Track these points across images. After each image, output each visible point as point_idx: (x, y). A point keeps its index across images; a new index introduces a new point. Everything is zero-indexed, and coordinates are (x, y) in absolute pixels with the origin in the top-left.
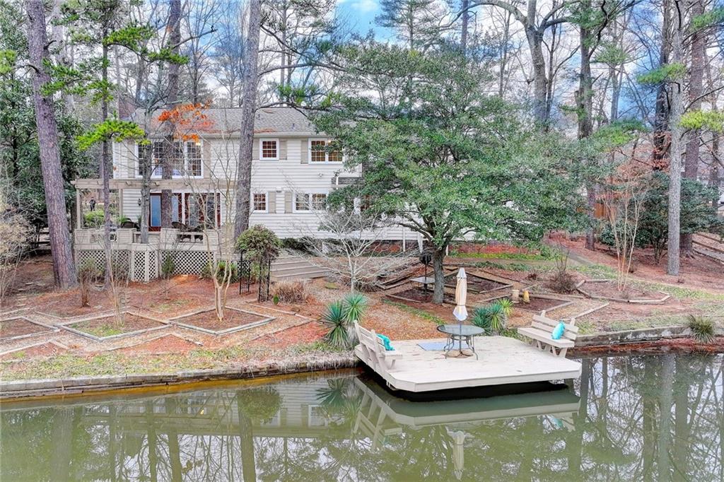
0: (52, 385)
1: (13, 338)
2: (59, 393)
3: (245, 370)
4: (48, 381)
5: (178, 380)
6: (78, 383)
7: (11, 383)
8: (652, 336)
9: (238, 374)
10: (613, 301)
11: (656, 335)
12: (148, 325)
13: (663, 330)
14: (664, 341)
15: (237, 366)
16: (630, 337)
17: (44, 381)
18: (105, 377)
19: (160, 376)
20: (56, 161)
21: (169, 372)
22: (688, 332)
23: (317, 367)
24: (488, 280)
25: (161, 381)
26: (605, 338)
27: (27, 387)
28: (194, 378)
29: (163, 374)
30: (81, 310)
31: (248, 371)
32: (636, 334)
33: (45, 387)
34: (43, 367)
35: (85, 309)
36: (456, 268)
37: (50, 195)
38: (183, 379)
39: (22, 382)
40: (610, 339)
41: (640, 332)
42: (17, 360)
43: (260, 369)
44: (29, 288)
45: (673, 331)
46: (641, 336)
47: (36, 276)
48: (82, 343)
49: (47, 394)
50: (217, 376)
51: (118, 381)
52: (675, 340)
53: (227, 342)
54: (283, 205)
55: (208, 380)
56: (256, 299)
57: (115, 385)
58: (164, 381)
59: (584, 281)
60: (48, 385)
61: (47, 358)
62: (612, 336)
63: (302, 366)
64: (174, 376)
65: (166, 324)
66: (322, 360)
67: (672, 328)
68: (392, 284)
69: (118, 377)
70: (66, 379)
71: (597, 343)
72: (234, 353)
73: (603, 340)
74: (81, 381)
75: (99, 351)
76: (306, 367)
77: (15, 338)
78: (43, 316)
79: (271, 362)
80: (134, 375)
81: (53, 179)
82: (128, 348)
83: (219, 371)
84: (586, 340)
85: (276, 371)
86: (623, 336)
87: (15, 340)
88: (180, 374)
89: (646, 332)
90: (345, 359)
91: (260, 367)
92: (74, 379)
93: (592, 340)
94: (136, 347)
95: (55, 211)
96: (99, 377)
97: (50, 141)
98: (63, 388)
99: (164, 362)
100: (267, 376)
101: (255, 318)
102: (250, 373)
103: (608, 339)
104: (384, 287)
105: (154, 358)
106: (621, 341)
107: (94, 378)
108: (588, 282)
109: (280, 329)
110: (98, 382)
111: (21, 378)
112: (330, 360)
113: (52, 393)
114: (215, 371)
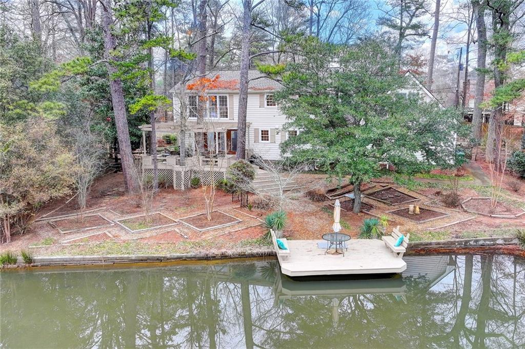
0: (97, 259)
1: (86, 229)
2: (101, 264)
3: (207, 255)
4: (95, 256)
5: (168, 259)
6: (111, 259)
7: (76, 257)
8: (489, 243)
9: (203, 257)
10: (481, 214)
11: (492, 243)
12: (166, 223)
13: (498, 239)
14: (498, 246)
15: (203, 252)
16: (472, 243)
17: (93, 256)
18: (126, 256)
19: (156, 257)
20: (123, 118)
21: (162, 255)
22: (516, 241)
23: (252, 255)
24: (406, 195)
25: (158, 259)
26: (453, 243)
27: (84, 260)
28: (177, 258)
29: (159, 255)
30: (135, 210)
31: (208, 256)
32: (476, 241)
33: (94, 260)
34: (95, 248)
35: (138, 209)
36: (387, 185)
37: (120, 138)
38: (170, 259)
39: (82, 257)
40: (457, 244)
41: (480, 240)
42: (82, 244)
43: (216, 255)
44: (114, 192)
45: (505, 240)
46: (481, 243)
47: (121, 184)
48: (122, 233)
49: (94, 264)
50: (191, 258)
51: (133, 258)
52: (505, 246)
53: (204, 237)
54: (280, 138)
55: (185, 260)
56: (240, 206)
57: (132, 260)
58: (159, 260)
59: (471, 198)
60: (95, 259)
61: (99, 243)
62: (458, 242)
63: (243, 254)
64: (164, 257)
65: (176, 222)
66: (256, 250)
67: (504, 238)
68: (339, 195)
69: (133, 256)
70: (105, 256)
71: (446, 246)
72: (204, 244)
73: (451, 244)
74: (113, 258)
75: (128, 240)
76: (245, 255)
77: (87, 229)
78: (112, 213)
79: (223, 250)
80: (142, 255)
81: (122, 128)
82: (146, 238)
83: (191, 255)
84: (439, 244)
85: (226, 256)
86: (466, 242)
87: (87, 230)
88: (168, 256)
89: (485, 240)
90: (270, 250)
91: (216, 253)
92: (109, 256)
93: (443, 244)
94: (151, 237)
95: (124, 148)
96: (123, 256)
97: (120, 105)
98: (103, 261)
99: (162, 248)
100: (221, 259)
101: (231, 220)
102: (210, 257)
103: (455, 244)
104: (331, 198)
105: (157, 245)
106: (465, 245)
107: (120, 256)
108: (474, 199)
109: (240, 229)
110: (122, 259)
111: (81, 255)
112: (261, 251)
113: (98, 264)
114: (189, 255)
